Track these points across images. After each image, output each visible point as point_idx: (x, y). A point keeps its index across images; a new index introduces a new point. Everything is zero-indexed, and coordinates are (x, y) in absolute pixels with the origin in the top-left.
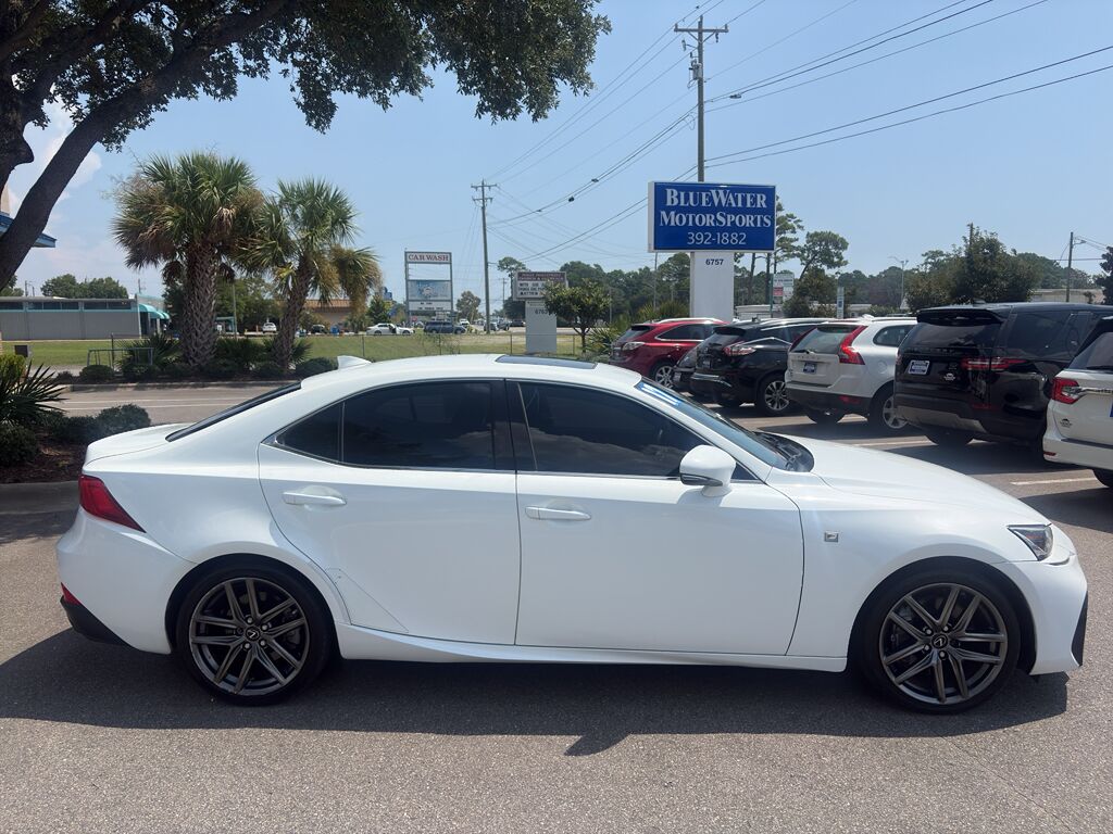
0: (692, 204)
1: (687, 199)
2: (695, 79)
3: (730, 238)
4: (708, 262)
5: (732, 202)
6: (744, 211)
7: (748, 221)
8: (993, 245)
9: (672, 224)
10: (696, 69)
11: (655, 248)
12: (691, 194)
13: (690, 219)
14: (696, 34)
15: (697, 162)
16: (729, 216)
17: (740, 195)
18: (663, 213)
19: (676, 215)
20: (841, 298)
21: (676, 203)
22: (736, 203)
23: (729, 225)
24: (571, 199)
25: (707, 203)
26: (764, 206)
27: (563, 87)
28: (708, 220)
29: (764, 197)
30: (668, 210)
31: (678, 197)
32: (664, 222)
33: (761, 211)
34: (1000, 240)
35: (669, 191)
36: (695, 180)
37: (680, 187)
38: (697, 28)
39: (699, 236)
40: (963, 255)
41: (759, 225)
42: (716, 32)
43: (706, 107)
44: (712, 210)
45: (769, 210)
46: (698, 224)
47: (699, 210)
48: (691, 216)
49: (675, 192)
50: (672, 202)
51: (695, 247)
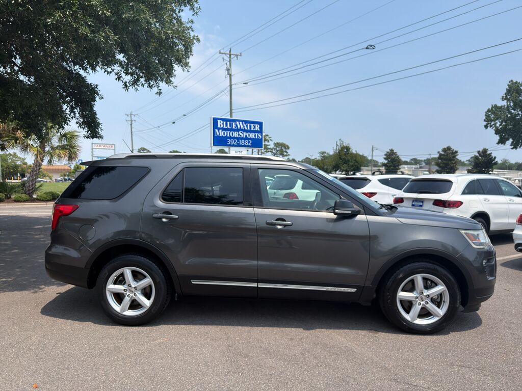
0: (229, 127)
1: (226, 125)
2: (228, 74)
3: (245, 142)
4: (236, 152)
5: (246, 127)
6: (250, 131)
7: (252, 135)
8: (348, 148)
9: (221, 135)
10: (228, 70)
11: (214, 145)
12: (228, 123)
13: (228, 134)
14: (228, 56)
15: (229, 110)
16: (244, 133)
17: (248, 125)
18: (217, 130)
19: (222, 131)
21: (222, 126)
23: (244, 137)
24: (174, 123)
25: (235, 127)
26: (259, 130)
27: (177, 68)
28: (236, 134)
29: (259, 126)
30: (219, 129)
31: (223, 124)
32: (217, 134)
33: (257, 132)
34: (350, 146)
35: (219, 121)
36: (229, 117)
37: (223, 120)
38: (228, 52)
39: (232, 141)
40: (337, 152)
41: (257, 137)
42: (237, 56)
43: (233, 87)
44: (238, 130)
45: (261, 131)
46: (231, 135)
47: (232, 130)
48: (228, 132)
49: (221, 121)
50: (220, 125)
51: (230, 145)
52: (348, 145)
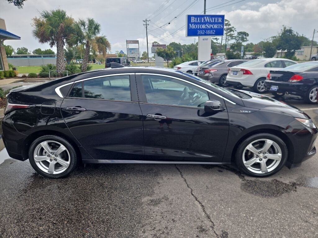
0: (199, 22)
1: (197, 20)
3: (210, 32)
4: (203, 40)
6: (215, 23)
7: (216, 26)
8: (290, 31)
9: (193, 28)
11: (188, 36)
12: (199, 18)
13: (198, 26)
15: (204, 10)
16: (210, 25)
17: (213, 18)
18: (190, 25)
19: (194, 25)
20: (242, 49)
21: (194, 21)
22: (212, 21)
23: (210, 28)
24: (169, 23)
25: (203, 21)
26: (221, 22)
28: (204, 26)
29: (221, 19)
30: (192, 23)
31: (195, 19)
32: (190, 28)
33: (220, 23)
34: (292, 30)
35: (192, 18)
36: (203, 14)
37: (195, 16)
39: (201, 32)
41: (219, 28)
44: (205, 23)
45: (222, 23)
46: (200, 28)
47: (201, 23)
48: (198, 25)
49: (194, 18)
50: (193, 21)
51: (200, 35)
52: (291, 29)
